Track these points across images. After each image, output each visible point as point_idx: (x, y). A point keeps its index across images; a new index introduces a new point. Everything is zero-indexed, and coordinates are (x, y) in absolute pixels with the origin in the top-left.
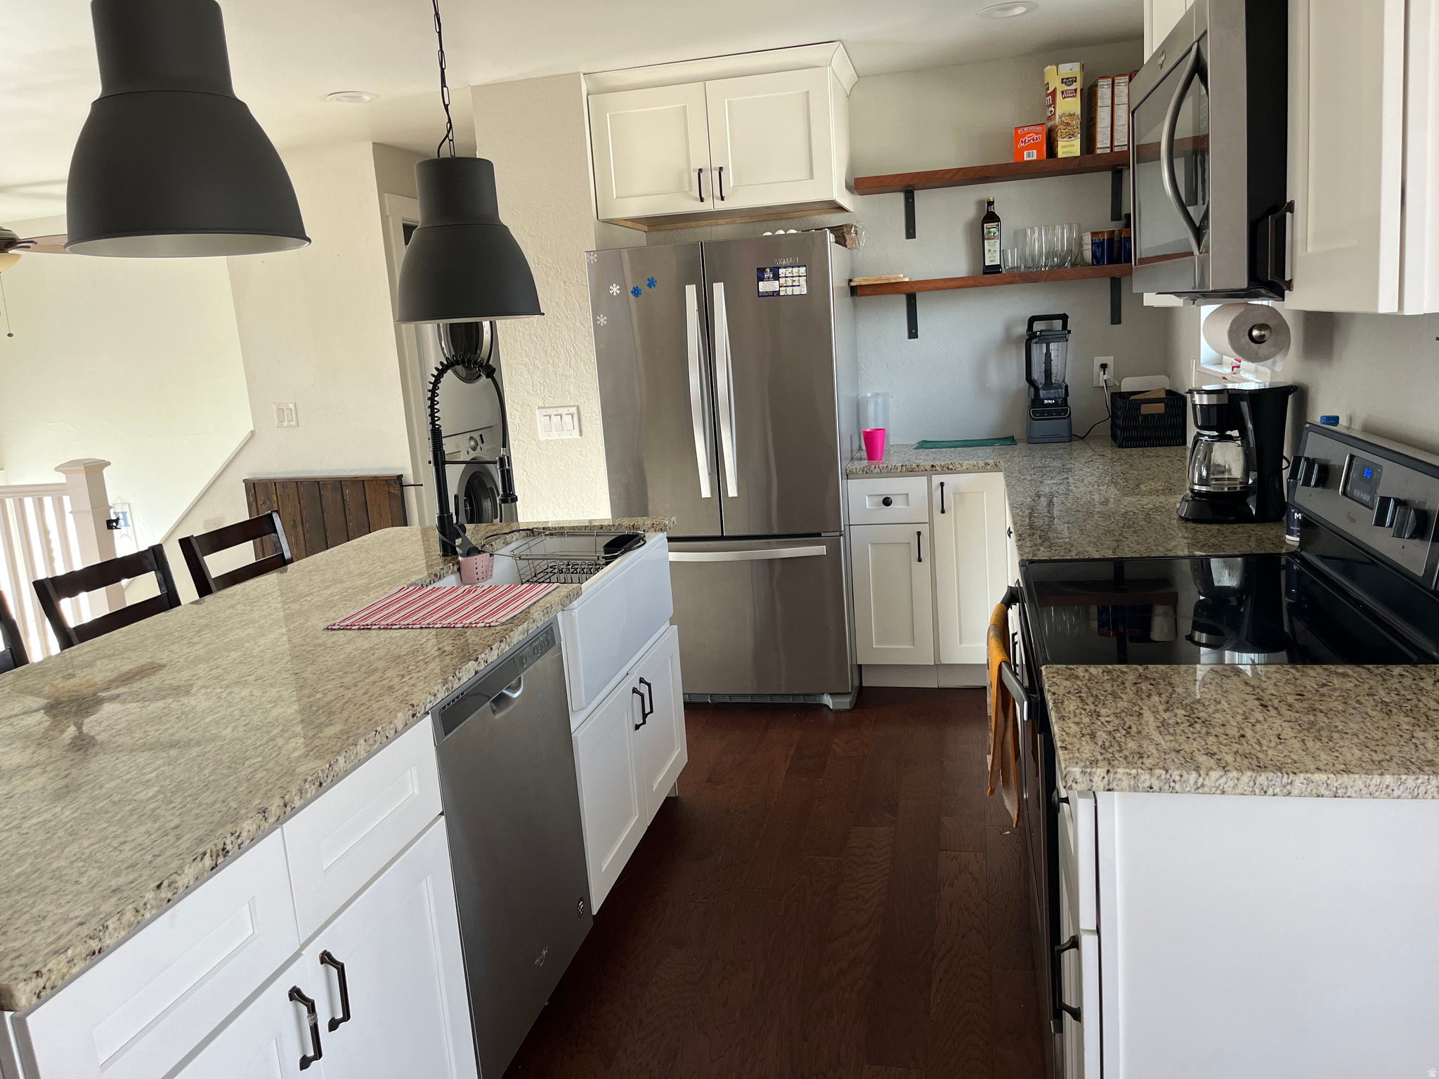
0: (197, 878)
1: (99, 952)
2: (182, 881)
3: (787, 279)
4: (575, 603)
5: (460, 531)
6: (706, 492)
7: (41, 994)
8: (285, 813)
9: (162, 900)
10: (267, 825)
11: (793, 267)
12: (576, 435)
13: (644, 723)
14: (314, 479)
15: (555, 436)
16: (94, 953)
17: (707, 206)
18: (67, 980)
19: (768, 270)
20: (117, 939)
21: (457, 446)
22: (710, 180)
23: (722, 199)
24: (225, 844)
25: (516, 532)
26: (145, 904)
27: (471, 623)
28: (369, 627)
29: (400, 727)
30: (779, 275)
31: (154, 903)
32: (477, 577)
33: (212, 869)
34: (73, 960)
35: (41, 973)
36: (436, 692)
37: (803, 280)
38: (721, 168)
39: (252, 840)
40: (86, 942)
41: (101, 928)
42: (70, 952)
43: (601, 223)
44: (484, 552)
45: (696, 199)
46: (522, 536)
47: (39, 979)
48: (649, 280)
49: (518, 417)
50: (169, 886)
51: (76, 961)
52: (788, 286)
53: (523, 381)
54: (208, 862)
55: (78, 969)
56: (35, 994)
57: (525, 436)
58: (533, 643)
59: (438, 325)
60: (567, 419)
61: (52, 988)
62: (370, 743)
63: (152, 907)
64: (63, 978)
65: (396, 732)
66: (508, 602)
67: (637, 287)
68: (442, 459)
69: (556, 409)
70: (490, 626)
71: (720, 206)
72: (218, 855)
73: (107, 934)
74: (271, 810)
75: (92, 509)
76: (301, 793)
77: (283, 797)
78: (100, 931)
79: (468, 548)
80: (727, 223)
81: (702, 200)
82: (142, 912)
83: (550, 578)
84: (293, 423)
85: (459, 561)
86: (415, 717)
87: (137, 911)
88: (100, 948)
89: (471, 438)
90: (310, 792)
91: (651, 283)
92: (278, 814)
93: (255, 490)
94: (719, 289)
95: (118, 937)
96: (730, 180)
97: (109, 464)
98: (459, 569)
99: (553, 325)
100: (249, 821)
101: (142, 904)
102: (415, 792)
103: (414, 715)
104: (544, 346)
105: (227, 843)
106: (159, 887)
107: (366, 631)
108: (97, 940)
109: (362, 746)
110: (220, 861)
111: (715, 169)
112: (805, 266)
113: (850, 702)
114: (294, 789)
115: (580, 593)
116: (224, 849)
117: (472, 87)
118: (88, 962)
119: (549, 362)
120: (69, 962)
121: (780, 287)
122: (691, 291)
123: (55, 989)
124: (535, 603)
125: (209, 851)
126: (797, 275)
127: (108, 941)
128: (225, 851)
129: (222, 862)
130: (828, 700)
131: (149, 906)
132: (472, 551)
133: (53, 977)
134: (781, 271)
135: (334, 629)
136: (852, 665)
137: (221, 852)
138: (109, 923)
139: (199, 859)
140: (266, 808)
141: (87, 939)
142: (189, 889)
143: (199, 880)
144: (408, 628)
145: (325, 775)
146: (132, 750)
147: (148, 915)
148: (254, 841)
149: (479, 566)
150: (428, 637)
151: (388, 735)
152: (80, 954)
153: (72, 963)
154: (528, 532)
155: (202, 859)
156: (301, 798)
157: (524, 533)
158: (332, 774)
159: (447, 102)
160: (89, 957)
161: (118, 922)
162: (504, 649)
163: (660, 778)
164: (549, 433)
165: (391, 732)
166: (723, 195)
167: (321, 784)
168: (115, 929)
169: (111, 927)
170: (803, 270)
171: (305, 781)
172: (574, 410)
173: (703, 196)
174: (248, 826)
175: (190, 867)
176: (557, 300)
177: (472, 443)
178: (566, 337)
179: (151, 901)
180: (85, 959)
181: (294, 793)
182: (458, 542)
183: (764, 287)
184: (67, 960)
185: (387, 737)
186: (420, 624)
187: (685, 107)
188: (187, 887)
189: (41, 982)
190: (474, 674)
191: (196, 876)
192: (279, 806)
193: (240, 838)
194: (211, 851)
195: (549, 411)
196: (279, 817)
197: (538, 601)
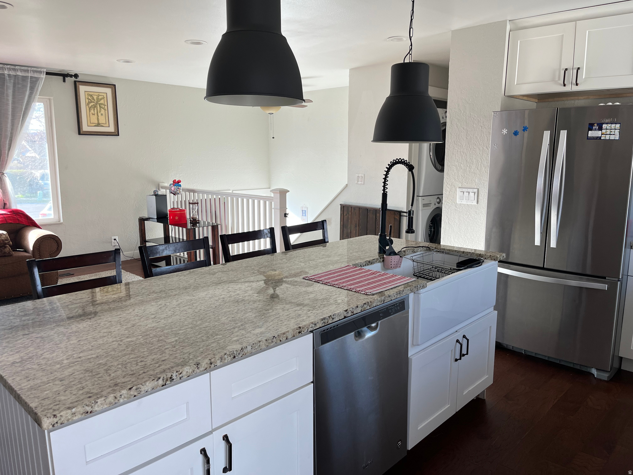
0: (153, 389)
1: (91, 412)
2: (144, 388)
3: (607, 130)
4: (422, 291)
5: (389, 243)
6: (537, 242)
7: (55, 425)
8: (210, 367)
9: (131, 395)
10: (198, 371)
11: (612, 124)
12: (475, 203)
13: (460, 359)
14: (366, 207)
15: (464, 202)
16: (87, 413)
17: (568, 89)
18: (70, 422)
19: (596, 125)
20: (101, 409)
21: (430, 201)
22: (571, 75)
23: (577, 85)
24: (172, 375)
25: (421, 248)
26: (121, 395)
27: (359, 291)
28: (319, 281)
29: (290, 337)
30: (602, 128)
31: (126, 396)
32: (391, 266)
33: (163, 386)
34: (75, 414)
35: (56, 416)
36: (316, 323)
37: (617, 132)
38: (579, 68)
39: (188, 376)
40: (83, 407)
41: (94, 402)
42: (74, 410)
43: (506, 97)
44: (398, 255)
45: (561, 85)
46: (424, 250)
47: (55, 418)
48: (524, 127)
49: (448, 191)
50: (136, 389)
51: (76, 414)
52: (607, 134)
53: (454, 174)
54: (161, 382)
55: (77, 418)
56: (51, 424)
57: (450, 200)
58: (391, 306)
59: (430, 144)
60: (472, 194)
61: (61, 424)
62: (269, 342)
63: (125, 397)
64: (68, 420)
65: (287, 339)
66: (385, 283)
67: (517, 131)
68: (385, 208)
69: (467, 189)
70: (366, 294)
71: (575, 89)
72: (167, 380)
73: (96, 405)
74: (202, 365)
75: (280, 208)
76: (222, 359)
77: (210, 360)
78: (93, 403)
79: (391, 251)
80: (584, 99)
81: (564, 85)
82: (119, 398)
83: (429, 273)
84: (363, 183)
85: (384, 257)
86: (300, 334)
87: (116, 398)
88: (91, 411)
89: (438, 198)
90: (227, 360)
91: (525, 129)
92: (206, 366)
93: (344, 209)
94: (564, 134)
95: (102, 408)
96: (583, 74)
97: (289, 191)
98: (383, 261)
99: (473, 148)
100: (188, 368)
101: (119, 395)
102: (297, 369)
103: (299, 332)
104: (466, 158)
105: (173, 375)
106: (130, 389)
107: (317, 283)
108: (90, 407)
109: (264, 343)
110: (168, 383)
111: (575, 69)
112: (620, 124)
113: (608, 377)
114: (217, 357)
115: (425, 286)
116: (171, 378)
117: (452, 31)
118: (83, 416)
119: (467, 166)
120: (72, 414)
121: (602, 134)
122: (547, 135)
123: (63, 425)
124: (397, 287)
125: (162, 377)
126: (614, 128)
127: (96, 408)
128: (171, 379)
129: (169, 384)
130: (594, 371)
131: (123, 397)
132: (393, 253)
133: (62, 419)
134: (604, 126)
135: (306, 279)
136: (613, 355)
137: (169, 379)
138: (98, 400)
139: (156, 380)
140: (199, 363)
141: (85, 406)
142: (147, 393)
143: (154, 390)
144: (333, 286)
145: (238, 353)
146: (188, 317)
147: (121, 401)
148: (189, 377)
149: (393, 261)
150: (336, 293)
151: (281, 340)
152: (80, 412)
153: (74, 415)
154: (428, 248)
155: (157, 380)
156: (221, 362)
157: (425, 249)
158: (242, 353)
159: (411, 35)
160: (84, 414)
161: (104, 401)
162: (366, 308)
163: (470, 389)
164: (462, 201)
165: (283, 338)
166: (578, 82)
167: (234, 357)
168: (102, 404)
169: (99, 403)
170: (618, 126)
171: (225, 354)
172: (476, 190)
173: (565, 83)
174: (187, 370)
175: (150, 383)
176: (476, 135)
177: (438, 200)
178: (478, 154)
179: (124, 395)
180: (82, 414)
181: (217, 359)
182: (387, 248)
183: (591, 134)
184: (72, 413)
185: (281, 341)
186: (339, 285)
187: (563, 35)
188: (147, 391)
189: (55, 420)
190: (343, 317)
191: (153, 387)
192: (207, 363)
193: (181, 374)
194: (163, 378)
195: (464, 190)
196: (206, 368)
197: (399, 286)
